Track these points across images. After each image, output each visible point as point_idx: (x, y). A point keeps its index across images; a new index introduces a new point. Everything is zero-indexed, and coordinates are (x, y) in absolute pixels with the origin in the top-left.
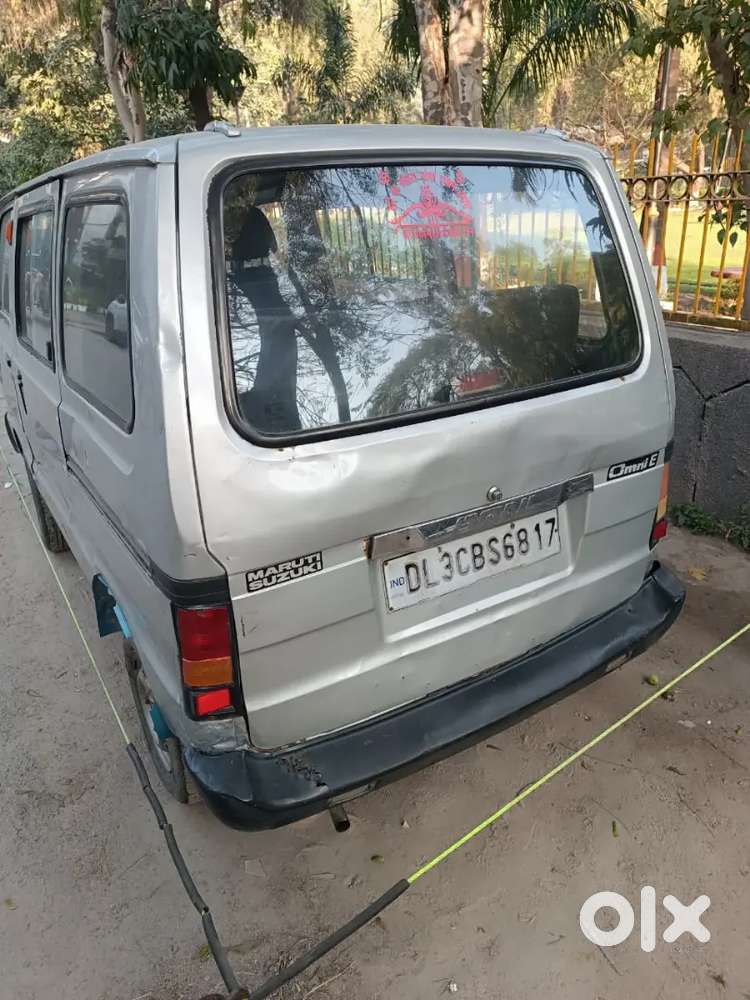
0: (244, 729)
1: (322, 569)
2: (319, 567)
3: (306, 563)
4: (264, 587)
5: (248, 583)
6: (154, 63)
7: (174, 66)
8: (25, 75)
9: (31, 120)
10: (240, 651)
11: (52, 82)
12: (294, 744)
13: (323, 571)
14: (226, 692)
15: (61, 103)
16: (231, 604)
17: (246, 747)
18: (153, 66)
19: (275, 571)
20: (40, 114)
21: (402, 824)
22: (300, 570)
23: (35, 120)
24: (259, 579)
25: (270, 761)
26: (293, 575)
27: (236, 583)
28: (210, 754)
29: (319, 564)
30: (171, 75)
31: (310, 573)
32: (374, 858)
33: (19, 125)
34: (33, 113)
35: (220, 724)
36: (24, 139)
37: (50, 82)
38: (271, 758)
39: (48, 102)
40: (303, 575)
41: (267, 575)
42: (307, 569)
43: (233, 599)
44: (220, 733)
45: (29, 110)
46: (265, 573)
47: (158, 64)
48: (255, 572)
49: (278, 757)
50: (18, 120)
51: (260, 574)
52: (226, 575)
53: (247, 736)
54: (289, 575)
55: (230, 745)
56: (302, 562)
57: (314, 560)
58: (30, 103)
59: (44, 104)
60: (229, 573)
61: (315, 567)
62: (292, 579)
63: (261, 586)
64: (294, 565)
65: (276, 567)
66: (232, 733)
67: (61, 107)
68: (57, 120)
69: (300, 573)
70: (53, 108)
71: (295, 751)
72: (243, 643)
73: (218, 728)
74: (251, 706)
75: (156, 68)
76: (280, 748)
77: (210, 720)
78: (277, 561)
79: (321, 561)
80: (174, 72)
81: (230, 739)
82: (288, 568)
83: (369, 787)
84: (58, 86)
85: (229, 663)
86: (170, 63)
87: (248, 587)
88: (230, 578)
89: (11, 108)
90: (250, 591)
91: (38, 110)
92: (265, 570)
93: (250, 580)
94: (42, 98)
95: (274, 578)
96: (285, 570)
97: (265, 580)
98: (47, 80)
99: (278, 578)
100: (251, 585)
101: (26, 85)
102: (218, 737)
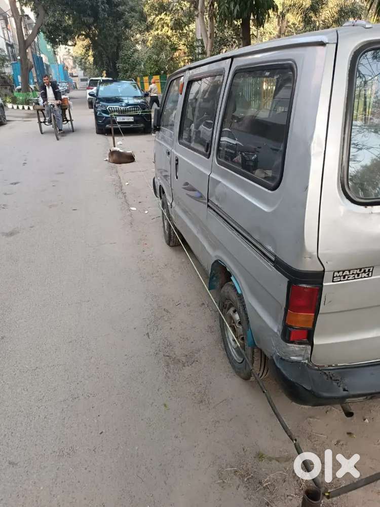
0: (309, 352)
1: (372, 276)
2: (370, 275)
3: (364, 272)
4: (340, 281)
5: (334, 277)
6: (227, 6)
7: (238, 7)
8: (157, 15)
9: (157, 38)
10: (320, 312)
11: (169, 18)
12: (331, 366)
13: (372, 278)
14: (306, 331)
15: (172, 29)
16: (322, 287)
17: (306, 361)
18: (227, 7)
19: (348, 273)
20: (161, 35)
21: (365, 420)
22: (361, 274)
23: (159, 38)
24: (339, 276)
25: (317, 372)
26: (356, 277)
27: (328, 275)
28: (287, 361)
29: (370, 273)
30: (236, 11)
31: (365, 277)
32: (349, 434)
33: (151, 40)
34: (158, 34)
35: (298, 347)
36: (152, 47)
37: (168, 19)
38: (319, 370)
39: (166, 28)
40: (361, 278)
41: (344, 274)
42: (364, 275)
43: (324, 284)
44: (296, 352)
45: (156, 33)
46: (343, 273)
47: (229, 6)
48: (338, 272)
49: (321, 370)
50: (150, 38)
51: (341, 273)
52: (324, 271)
53: (310, 356)
54: (354, 277)
55: (299, 359)
56: (362, 271)
57: (369, 270)
58: (157, 29)
59: (164, 30)
60: (326, 270)
61: (368, 275)
62: (355, 279)
63: (339, 280)
64: (358, 272)
65: (349, 271)
66: (303, 353)
67: (171, 31)
68: (168, 37)
69: (360, 276)
70: (167, 32)
71: (331, 370)
72: (322, 308)
73: (297, 349)
74: (317, 341)
75: (228, 8)
76: (324, 366)
77: (295, 344)
78: (349, 269)
79: (372, 272)
80: (237, 10)
81: (300, 355)
82: (355, 273)
83: (367, 398)
84: (171, 20)
85: (313, 317)
86: (236, 5)
87: (333, 279)
88: (325, 273)
89: (148, 32)
90: (333, 282)
91: (160, 33)
92: (344, 272)
93: (335, 276)
94: (163, 27)
95: (347, 277)
96: (353, 274)
97: (342, 277)
98: (167, 18)
99: (348, 277)
100: (335, 278)
101: (157, 21)
102: (295, 353)
